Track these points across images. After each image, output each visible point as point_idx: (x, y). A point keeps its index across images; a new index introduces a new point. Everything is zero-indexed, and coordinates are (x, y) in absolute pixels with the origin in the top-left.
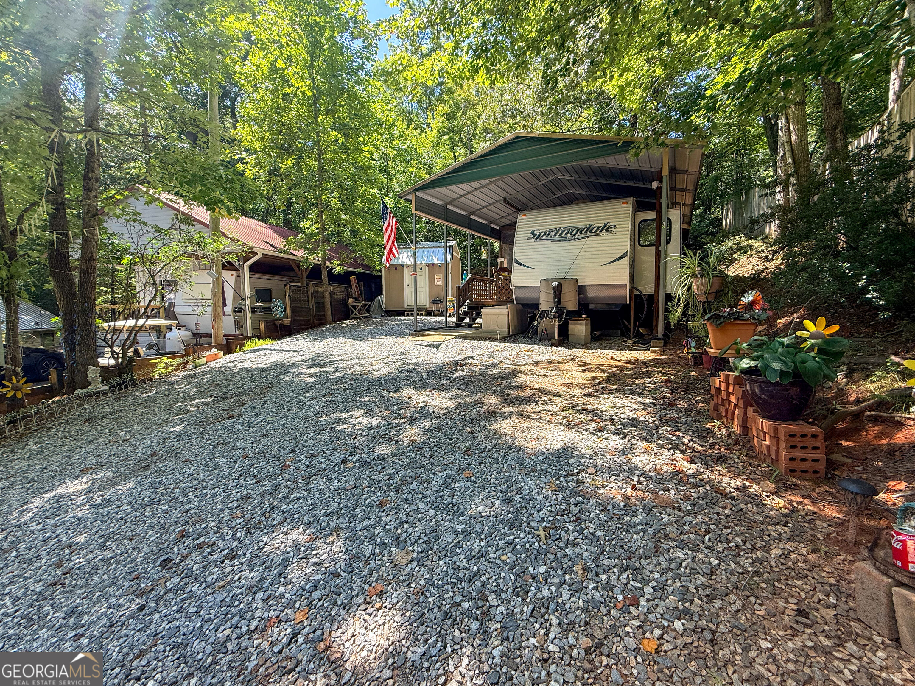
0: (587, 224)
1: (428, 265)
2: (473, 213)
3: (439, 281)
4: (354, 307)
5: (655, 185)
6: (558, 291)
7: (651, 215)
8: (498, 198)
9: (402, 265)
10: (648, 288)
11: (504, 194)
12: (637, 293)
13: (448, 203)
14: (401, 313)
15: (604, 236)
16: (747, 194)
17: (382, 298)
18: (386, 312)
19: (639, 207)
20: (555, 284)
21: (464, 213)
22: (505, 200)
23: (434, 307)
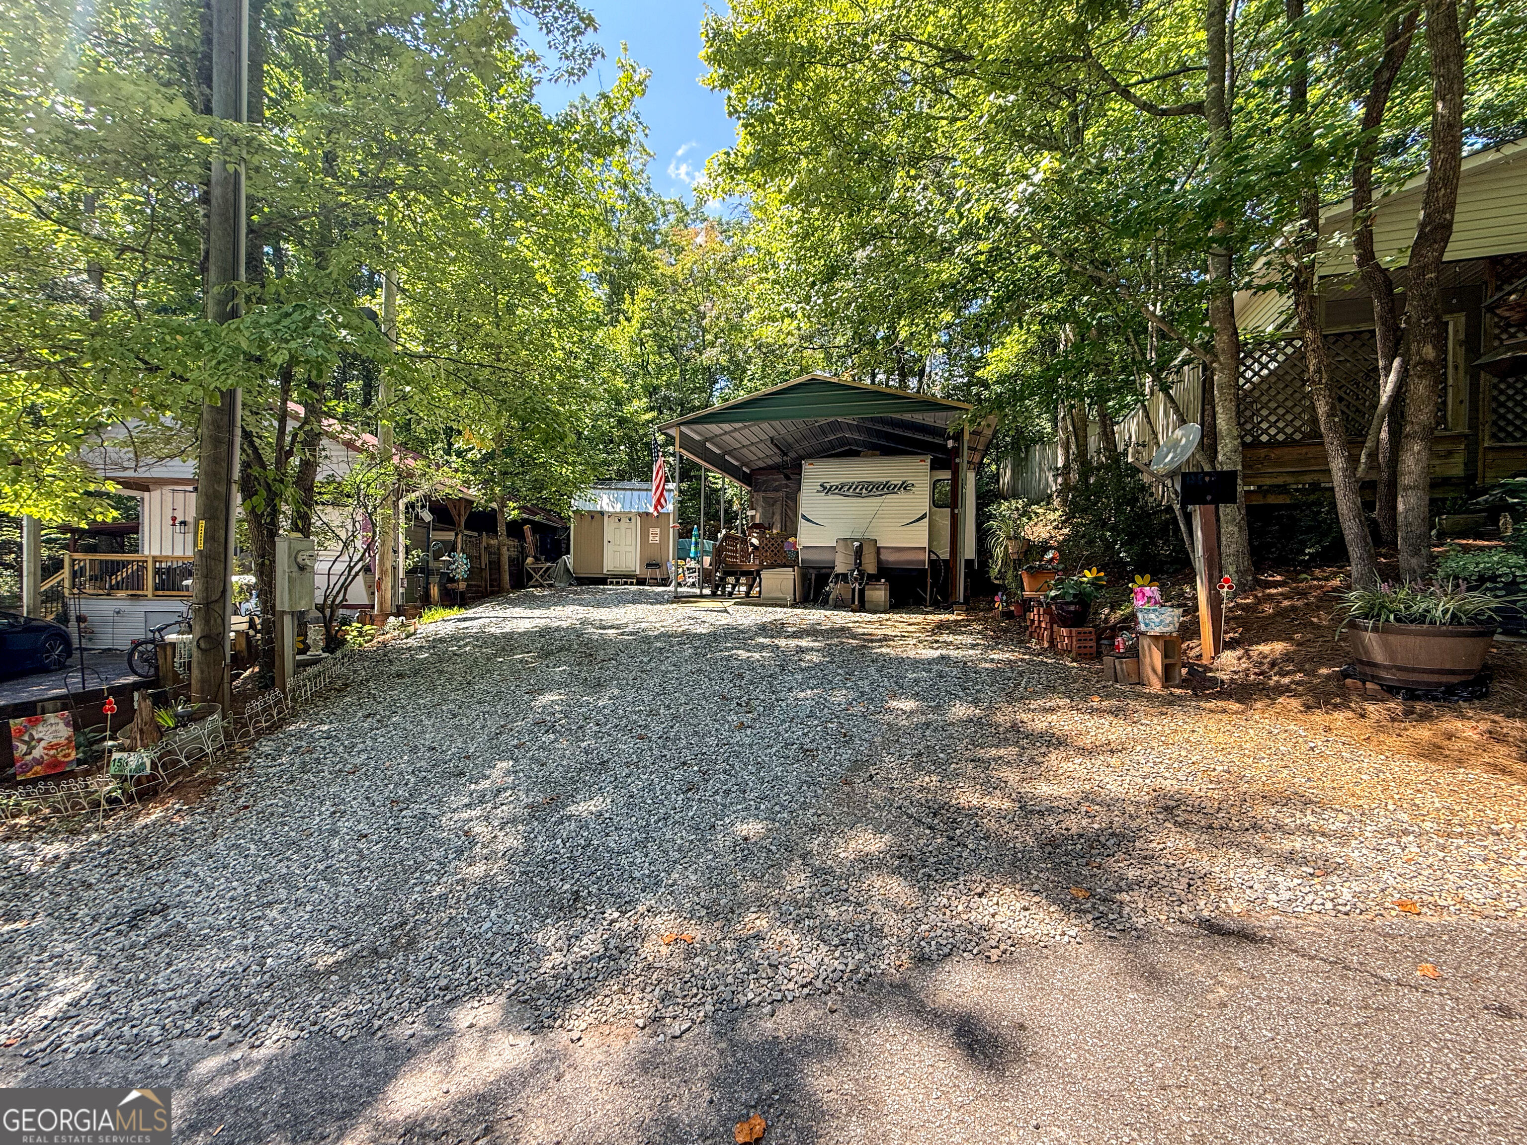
0: (884, 480)
1: (640, 514)
2: (729, 453)
3: (654, 538)
4: (536, 570)
5: (950, 444)
6: (859, 553)
7: (946, 475)
8: (764, 437)
9: (602, 513)
10: (945, 554)
11: (772, 433)
12: (934, 557)
13: (707, 440)
14: (603, 581)
15: (902, 495)
16: (1027, 452)
17: (569, 560)
18: (577, 579)
19: (935, 466)
20: (856, 544)
21: (718, 451)
22: (772, 439)
23: (648, 573)
